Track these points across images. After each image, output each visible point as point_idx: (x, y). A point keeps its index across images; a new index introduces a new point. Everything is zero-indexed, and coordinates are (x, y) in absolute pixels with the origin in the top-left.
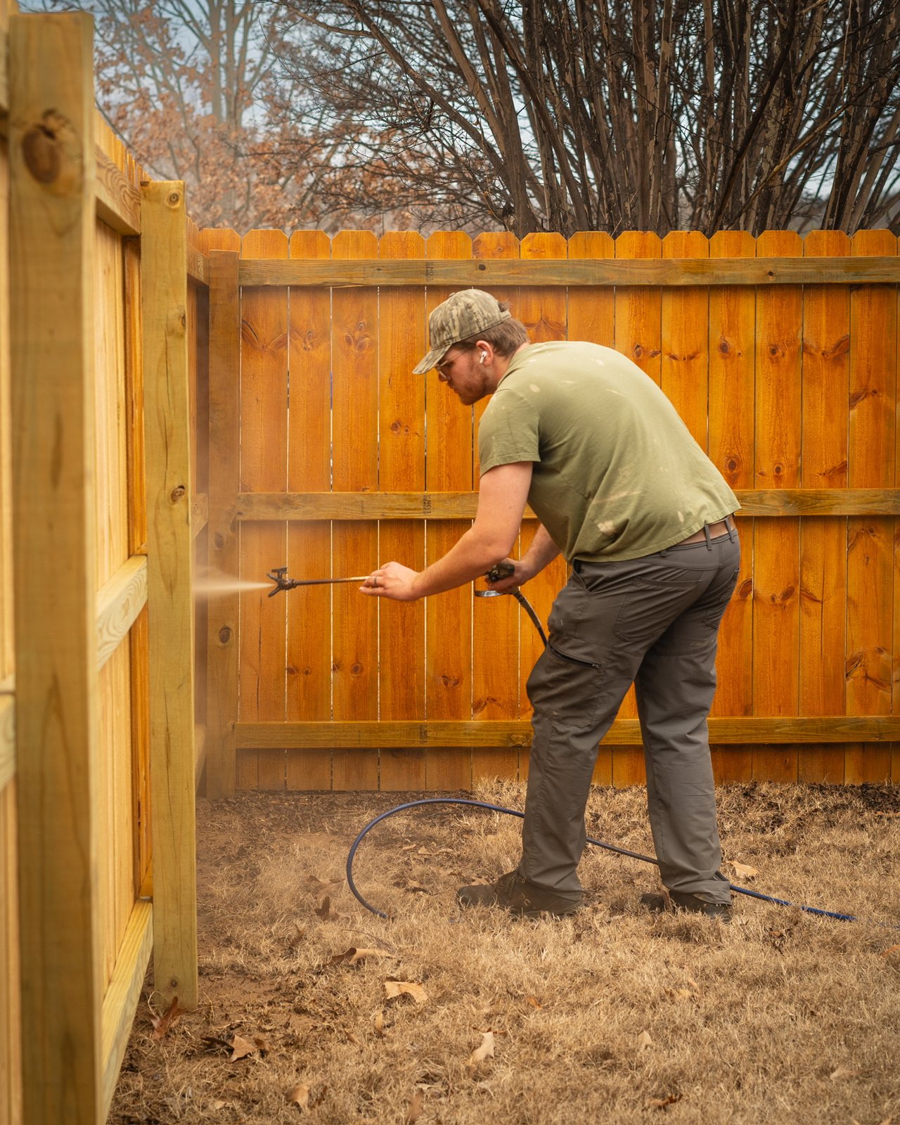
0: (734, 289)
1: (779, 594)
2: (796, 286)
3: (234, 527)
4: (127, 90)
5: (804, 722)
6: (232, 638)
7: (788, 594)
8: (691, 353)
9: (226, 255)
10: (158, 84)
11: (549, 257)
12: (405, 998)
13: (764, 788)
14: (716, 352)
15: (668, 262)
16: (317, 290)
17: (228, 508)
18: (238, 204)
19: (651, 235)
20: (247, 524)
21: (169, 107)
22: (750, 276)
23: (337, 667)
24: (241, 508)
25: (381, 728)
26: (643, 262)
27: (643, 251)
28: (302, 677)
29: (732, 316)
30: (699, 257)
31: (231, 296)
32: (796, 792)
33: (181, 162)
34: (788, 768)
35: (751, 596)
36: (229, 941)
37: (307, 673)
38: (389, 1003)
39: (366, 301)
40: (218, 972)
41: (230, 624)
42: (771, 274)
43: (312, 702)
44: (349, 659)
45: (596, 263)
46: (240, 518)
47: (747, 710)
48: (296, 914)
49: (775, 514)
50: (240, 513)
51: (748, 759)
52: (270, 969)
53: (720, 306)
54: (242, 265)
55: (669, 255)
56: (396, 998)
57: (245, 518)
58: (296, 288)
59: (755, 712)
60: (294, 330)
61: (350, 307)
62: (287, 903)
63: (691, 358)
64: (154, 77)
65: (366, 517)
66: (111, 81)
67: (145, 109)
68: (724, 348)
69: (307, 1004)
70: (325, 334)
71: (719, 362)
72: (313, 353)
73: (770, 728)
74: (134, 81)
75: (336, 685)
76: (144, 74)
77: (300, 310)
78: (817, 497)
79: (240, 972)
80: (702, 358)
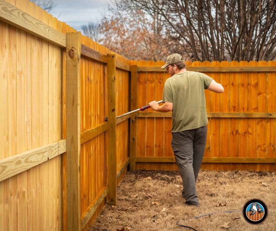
0: (235, 73)
1: (243, 133)
2: (247, 72)
3: (136, 118)
4: (135, 27)
5: (248, 158)
6: (135, 140)
7: (245, 133)
8: (226, 85)
9: (134, 65)
10: (142, 26)
11: (198, 66)
12: (155, 204)
13: (240, 171)
14: (231, 85)
15: (221, 67)
16: (152, 72)
17: (134, 115)
18: (159, 52)
19: (218, 62)
20: (139, 118)
21: (144, 31)
22: (238, 70)
23: (156, 146)
24: (137, 115)
25: (164, 158)
26: (217, 67)
27: (216, 65)
28: (149, 148)
29: (234, 78)
30: (228, 66)
31: (135, 73)
32: (246, 172)
33: (147, 43)
34: (245, 168)
35: (238, 133)
36: (126, 195)
37: (150, 147)
38: (152, 205)
39: (162, 75)
40: (122, 200)
41: (135, 137)
42: (242, 69)
43: (151, 152)
44: (158, 144)
45: (207, 67)
46: (137, 117)
47: (237, 156)
48: (140, 191)
49: (242, 117)
50: (137, 116)
51: (237, 166)
52: (132, 199)
53: (232, 76)
54: (138, 67)
55: (222, 66)
56: (154, 204)
57: (138, 116)
58: (148, 72)
59: (239, 156)
60: (148, 80)
61: (158, 76)
62: (138, 189)
63: (226, 86)
64: (141, 24)
65: (162, 117)
66: (132, 25)
67: (139, 31)
68: (233, 84)
69: (137, 205)
70: (154, 81)
71: (232, 87)
72: (152, 84)
73: (242, 160)
74: (136, 25)
75: (155, 150)
76: (139, 24)
77: (149, 76)
78: (251, 114)
79: (126, 200)
80: (228, 86)
